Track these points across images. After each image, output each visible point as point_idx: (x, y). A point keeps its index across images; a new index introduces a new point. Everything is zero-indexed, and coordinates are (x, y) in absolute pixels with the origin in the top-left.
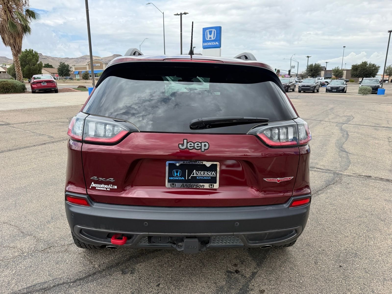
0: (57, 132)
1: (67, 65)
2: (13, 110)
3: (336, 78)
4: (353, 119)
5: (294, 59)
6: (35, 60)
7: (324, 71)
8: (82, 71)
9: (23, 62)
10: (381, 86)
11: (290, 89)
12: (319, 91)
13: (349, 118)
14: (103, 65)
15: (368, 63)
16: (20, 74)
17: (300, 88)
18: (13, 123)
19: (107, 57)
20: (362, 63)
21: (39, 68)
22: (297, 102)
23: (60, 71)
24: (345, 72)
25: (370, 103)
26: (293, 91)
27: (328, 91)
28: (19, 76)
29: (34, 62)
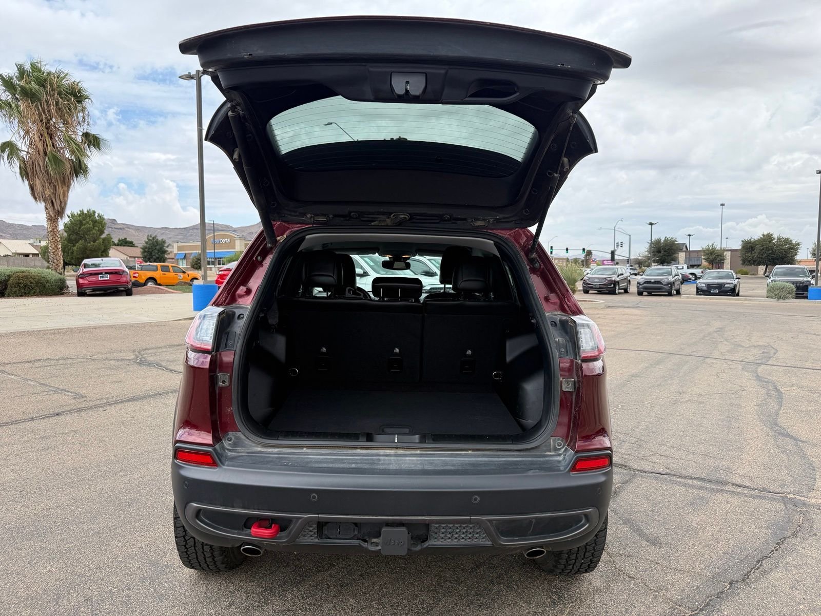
0: (98, 384)
1: (162, 240)
2: (20, 333)
3: (711, 267)
4: (775, 353)
5: (620, 230)
6: (98, 231)
7: (684, 253)
8: (192, 253)
9: (73, 235)
10: (813, 282)
11: (619, 289)
12: (682, 293)
13: (765, 351)
14: (236, 241)
15: (775, 236)
16: (58, 256)
17: (641, 286)
18: (6, 362)
19: (246, 227)
20: (762, 237)
21: (103, 247)
22: (640, 316)
23: (146, 253)
24: (728, 254)
25: (800, 318)
26: (626, 291)
27: (700, 291)
28: (55, 261)
29: (95, 235)
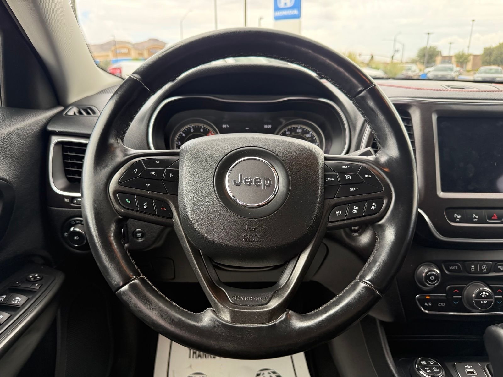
24: (471, 57)
